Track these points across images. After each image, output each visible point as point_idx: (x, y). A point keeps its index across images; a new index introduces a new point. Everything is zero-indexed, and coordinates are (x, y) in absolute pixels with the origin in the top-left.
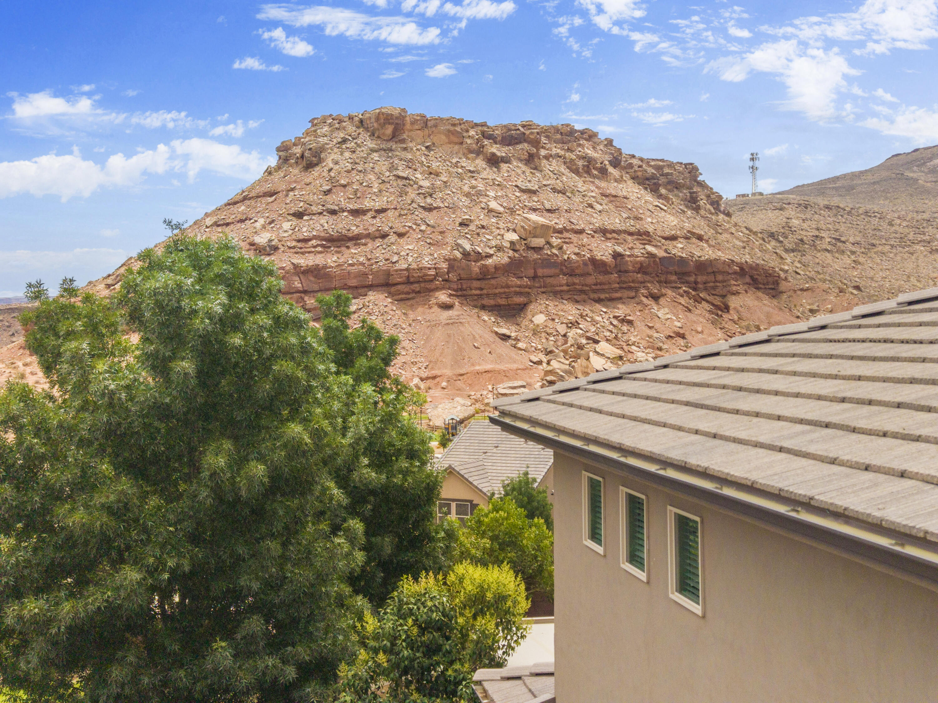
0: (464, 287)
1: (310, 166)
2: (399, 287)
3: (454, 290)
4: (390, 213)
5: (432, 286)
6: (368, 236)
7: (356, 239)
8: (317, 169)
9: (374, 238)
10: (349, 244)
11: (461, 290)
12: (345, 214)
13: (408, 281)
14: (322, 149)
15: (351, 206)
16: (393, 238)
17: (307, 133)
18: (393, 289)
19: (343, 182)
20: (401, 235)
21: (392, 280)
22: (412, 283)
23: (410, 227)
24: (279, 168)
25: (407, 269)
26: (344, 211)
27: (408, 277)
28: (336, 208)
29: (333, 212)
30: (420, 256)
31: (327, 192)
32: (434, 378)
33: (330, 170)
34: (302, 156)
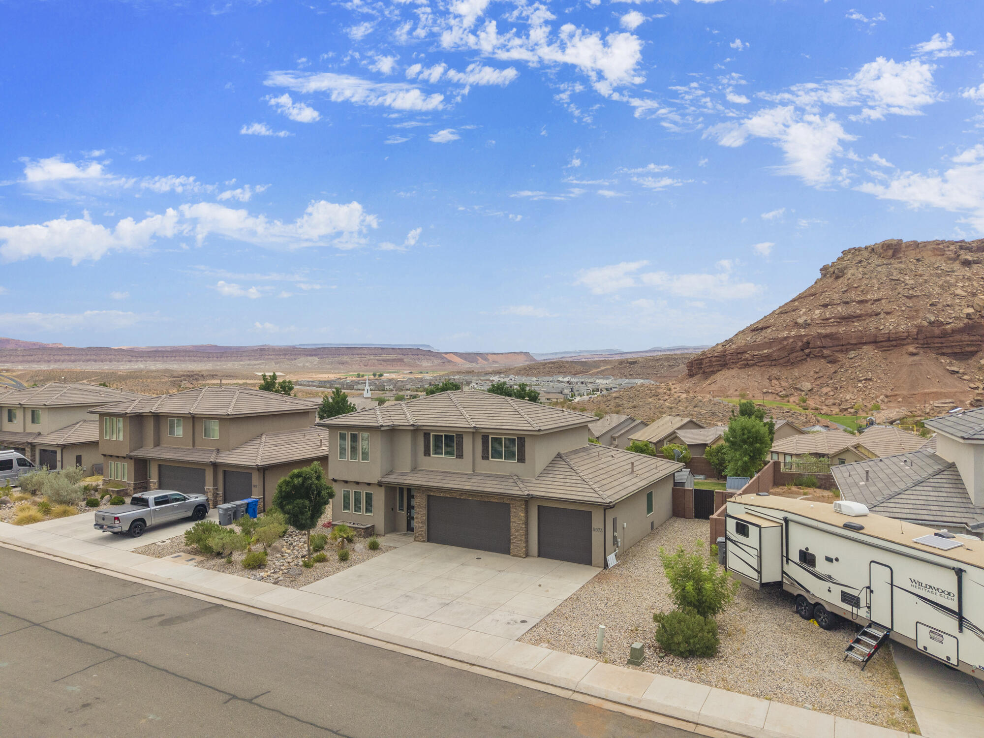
0: (929, 342)
1: (837, 278)
2: (882, 343)
3: (922, 344)
4: (883, 301)
5: (905, 342)
6: (867, 315)
7: (859, 317)
8: (842, 279)
9: (871, 316)
10: (854, 320)
11: (927, 344)
12: (854, 303)
13: (889, 340)
14: (846, 268)
15: (858, 299)
16: (882, 316)
17: (839, 259)
18: (879, 345)
19: (855, 285)
20: (888, 313)
21: (878, 339)
22: (891, 341)
23: (894, 309)
24: (821, 279)
25: (889, 333)
26: (853, 302)
27: (889, 337)
28: (849, 300)
29: (847, 303)
30: (899, 325)
31: (844, 292)
32: (896, 395)
33: (848, 279)
34: (834, 273)
